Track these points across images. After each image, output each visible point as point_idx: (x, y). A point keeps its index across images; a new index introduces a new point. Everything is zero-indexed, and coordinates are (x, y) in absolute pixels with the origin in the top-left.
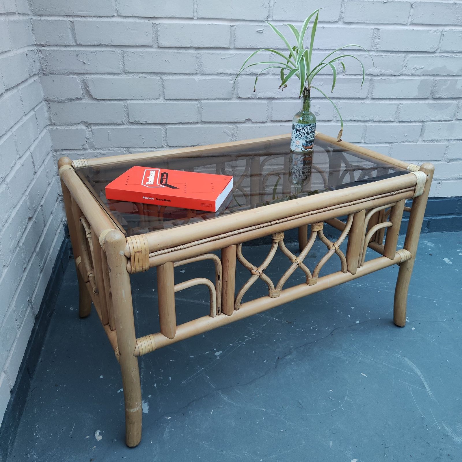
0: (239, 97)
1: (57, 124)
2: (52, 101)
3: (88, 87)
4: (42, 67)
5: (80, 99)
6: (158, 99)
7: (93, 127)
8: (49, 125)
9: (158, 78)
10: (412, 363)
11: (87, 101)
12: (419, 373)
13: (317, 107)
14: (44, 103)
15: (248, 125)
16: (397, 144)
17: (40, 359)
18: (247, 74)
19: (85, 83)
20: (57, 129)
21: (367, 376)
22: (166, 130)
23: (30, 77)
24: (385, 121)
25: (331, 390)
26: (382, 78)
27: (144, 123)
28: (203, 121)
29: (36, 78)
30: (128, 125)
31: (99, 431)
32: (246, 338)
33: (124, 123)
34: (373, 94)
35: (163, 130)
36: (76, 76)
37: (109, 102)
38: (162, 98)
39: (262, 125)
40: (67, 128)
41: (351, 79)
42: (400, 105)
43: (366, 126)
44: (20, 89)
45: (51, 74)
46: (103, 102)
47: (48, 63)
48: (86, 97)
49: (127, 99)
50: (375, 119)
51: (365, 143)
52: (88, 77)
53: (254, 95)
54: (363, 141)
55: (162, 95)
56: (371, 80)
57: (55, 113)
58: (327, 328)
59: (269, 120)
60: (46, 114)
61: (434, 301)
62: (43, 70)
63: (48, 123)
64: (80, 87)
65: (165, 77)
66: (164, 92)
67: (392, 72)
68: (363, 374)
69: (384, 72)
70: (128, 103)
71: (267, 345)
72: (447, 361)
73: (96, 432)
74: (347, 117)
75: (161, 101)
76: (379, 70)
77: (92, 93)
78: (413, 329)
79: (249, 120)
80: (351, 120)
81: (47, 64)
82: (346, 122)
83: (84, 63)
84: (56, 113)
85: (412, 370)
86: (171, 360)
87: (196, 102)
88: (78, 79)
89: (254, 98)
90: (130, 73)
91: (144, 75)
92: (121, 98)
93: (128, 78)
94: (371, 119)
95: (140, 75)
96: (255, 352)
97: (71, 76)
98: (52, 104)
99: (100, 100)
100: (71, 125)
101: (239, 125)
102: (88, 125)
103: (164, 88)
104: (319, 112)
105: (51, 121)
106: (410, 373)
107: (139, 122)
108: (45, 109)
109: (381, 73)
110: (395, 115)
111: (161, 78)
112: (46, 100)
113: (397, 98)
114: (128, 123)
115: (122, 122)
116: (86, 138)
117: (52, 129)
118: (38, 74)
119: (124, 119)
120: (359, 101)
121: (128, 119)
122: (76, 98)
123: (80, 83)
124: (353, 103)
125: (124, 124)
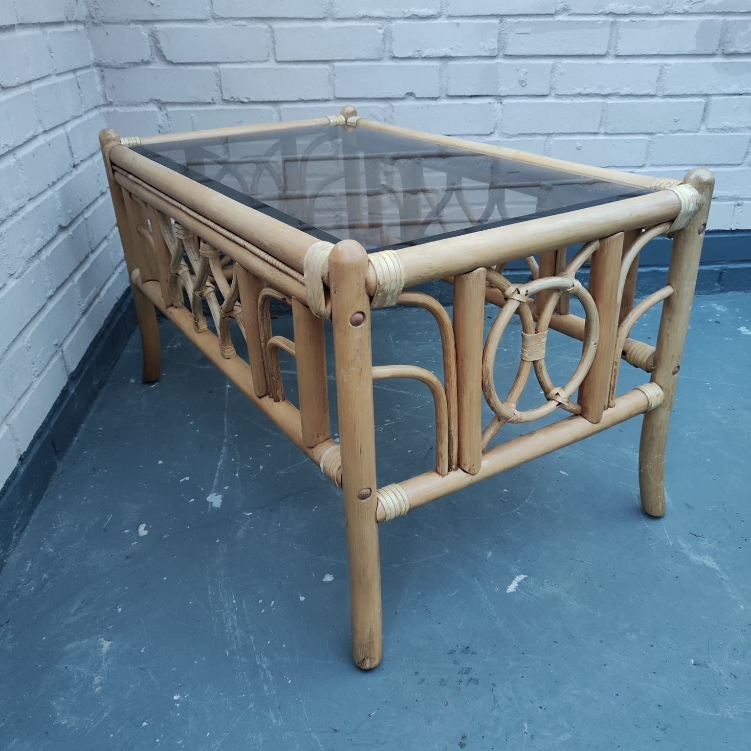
0: (393, 56)
1: (115, 104)
2: (107, 67)
3: (159, 43)
4: (90, 12)
5: (148, 63)
6: (266, 61)
7: (170, 109)
8: (104, 105)
9: (264, 26)
11: (158, 66)
13: (523, 72)
14: (95, 70)
15: (410, 103)
16: (662, 135)
17: (76, 439)
18: (406, 16)
19: (153, 36)
20: (115, 111)
21: (568, 475)
22: (279, 112)
23: (70, 22)
24: (640, 96)
25: (505, 490)
26: (633, 19)
27: (246, 100)
28: (337, 96)
29: (81, 27)
30: (221, 104)
31: (144, 525)
32: (388, 422)
33: (215, 101)
34: (618, 49)
35: (276, 112)
36: (140, 26)
37: (191, 68)
38: (272, 60)
39: (433, 103)
40: (130, 111)
41: (578, 23)
42: (666, 67)
43: (607, 104)
44: (48, 33)
45: (103, 22)
46: (183, 68)
47: (98, 5)
48: (157, 59)
49: (219, 61)
50: (623, 92)
51: (606, 134)
52: (159, 26)
53: (418, 53)
54: (602, 130)
55: (271, 54)
56: (613, 23)
57: (111, 86)
59: (443, 94)
60: (99, 88)
61: (708, 384)
62: (92, 17)
63: (102, 102)
64: (148, 44)
65: (276, 25)
66: (274, 49)
67: (650, 8)
68: (562, 472)
69: (635, 8)
70: (221, 68)
71: (418, 432)
72: (708, 460)
73: (140, 526)
74: (573, 89)
75: (271, 64)
76: (627, 5)
77: (165, 53)
79: (411, 94)
80: (580, 95)
81: (98, 7)
82: (573, 98)
83: (152, 4)
84: (113, 85)
86: (268, 446)
87: (326, 66)
88: (144, 31)
89: (417, 58)
90: (222, 18)
91: (244, 22)
92: (208, 60)
93: (219, 27)
94: (615, 91)
95: (236, 23)
96: (397, 440)
97: (133, 26)
98: (107, 72)
99: (178, 64)
100: (136, 105)
101: (396, 104)
102: (161, 104)
103: (274, 42)
104: (526, 79)
105: (106, 99)
107: (237, 100)
108: (97, 79)
109: (631, 10)
110: (657, 85)
111: (270, 26)
112: (98, 65)
113: (660, 55)
114: (221, 103)
115: (213, 100)
116: (159, 126)
117: (108, 112)
118: (83, 23)
119: (216, 95)
120: (594, 61)
121: (221, 95)
122: (141, 61)
123: (147, 36)
124: (583, 64)
125: (214, 103)
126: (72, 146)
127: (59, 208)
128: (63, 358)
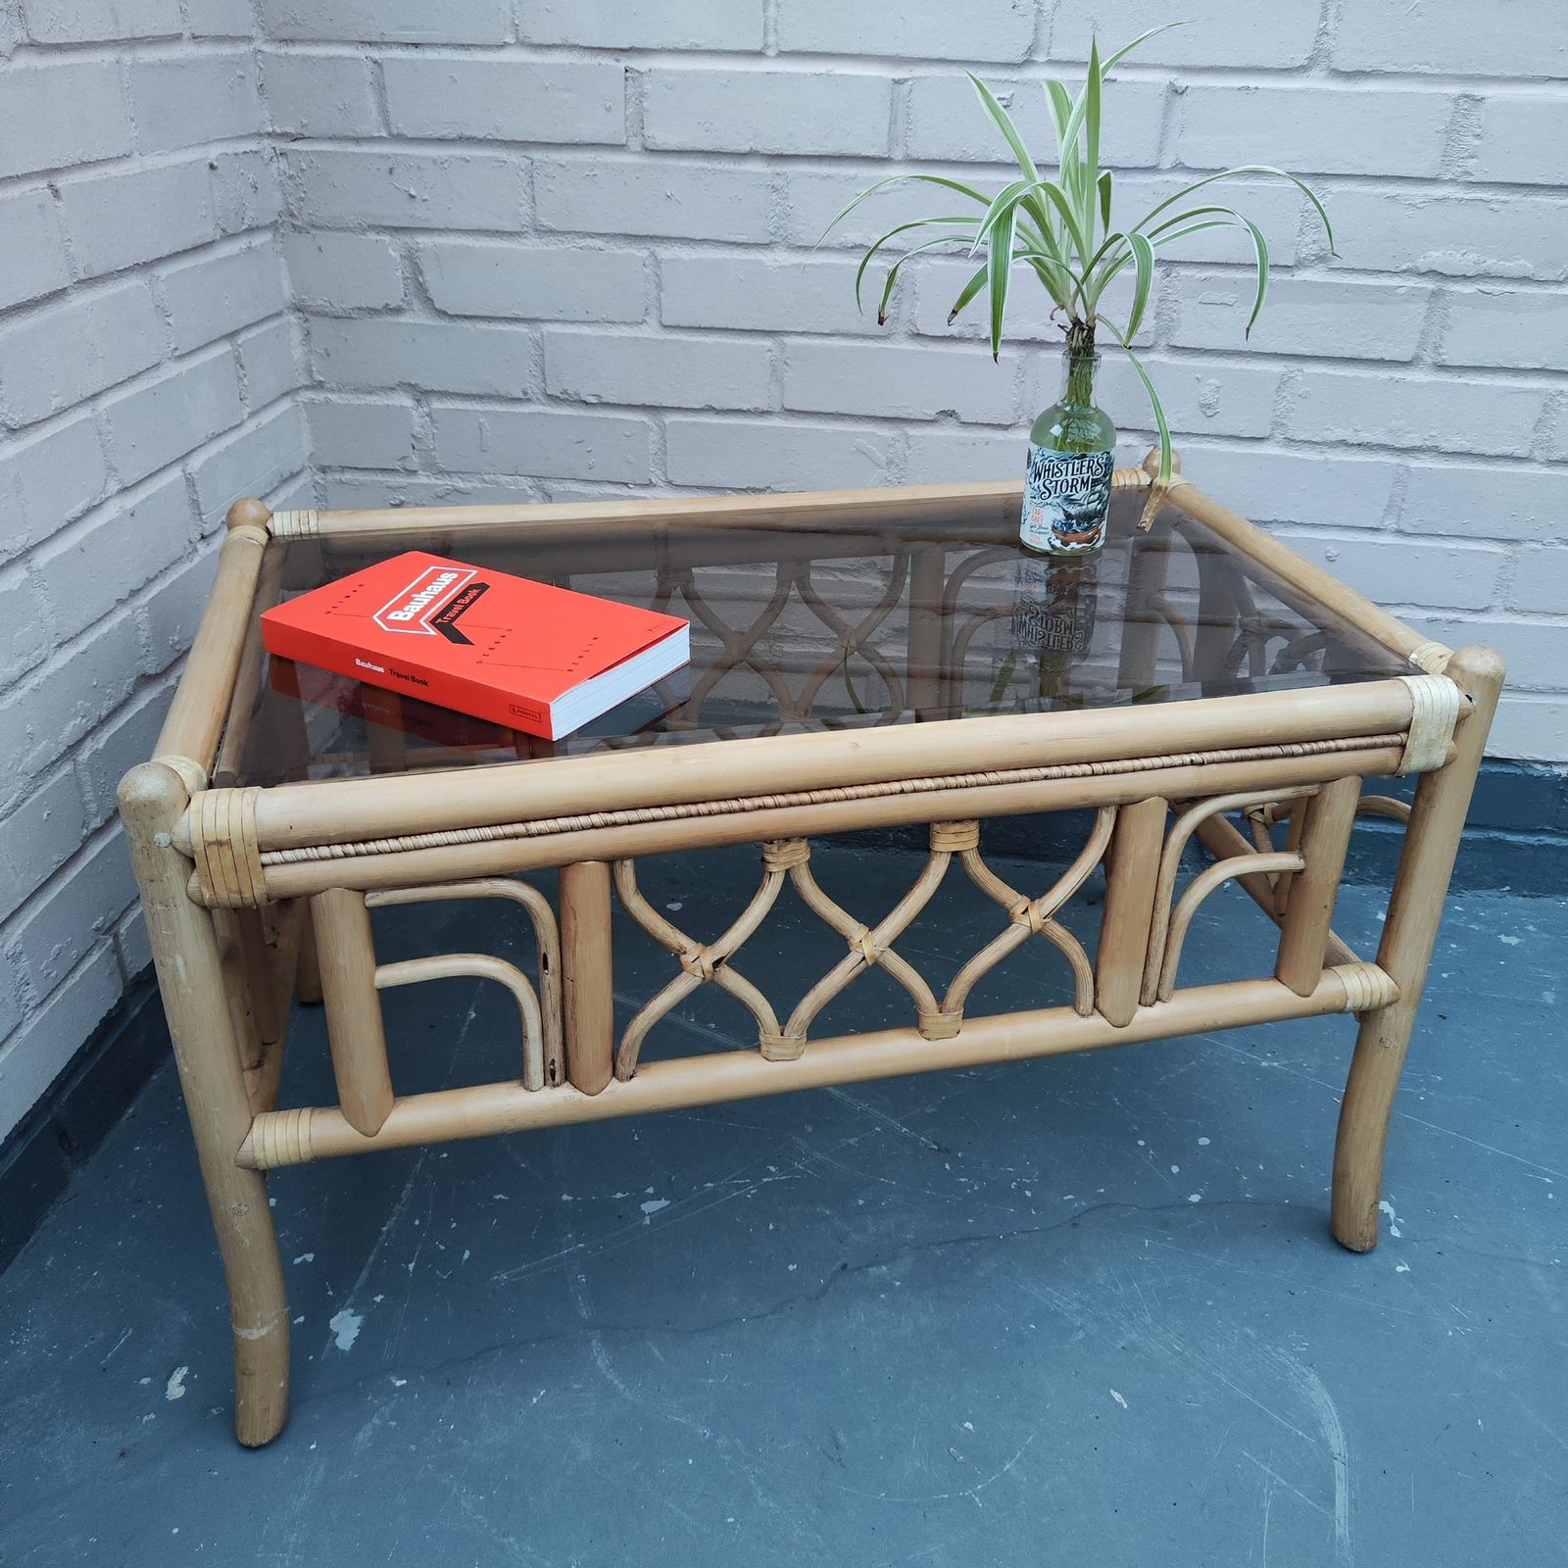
0: (916, 332)
1: (328, 386)
2: (317, 314)
3: (421, 273)
4: (287, 204)
5: (398, 311)
6: (641, 323)
7: (437, 405)
8: (306, 388)
9: (640, 252)
10: (1327, 1396)
11: (416, 317)
12: (1337, 1442)
13: (1209, 385)
14: (292, 318)
15: (947, 431)
16: (1539, 546)
17: (131, 1111)
18: (949, 252)
19: (411, 257)
20: (328, 402)
21: (1125, 1406)
22: (663, 428)
23: (229, 237)
24: (1491, 457)
25: (968, 1425)
26: (1487, 288)
27: (593, 400)
28: (787, 407)
29: (266, 237)
30: (542, 404)
31: (185, 1370)
32: (770, 1174)
33: (529, 396)
34: (1441, 351)
35: (655, 428)
36: (386, 238)
37: (484, 326)
38: (654, 323)
39: (999, 435)
40: (357, 402)
41: (1349, 288)
42: (1559, 398)
43: (1407, 469)
44: (163, 277)
45: (313, 226)
46: (467, 325)
47: (305, 192)
48: (417, 305)
49: (542, 318)
50: (1446, 446)
51: (1400, 532)
52: (423, 240)
53: (971, 329)
54: (1390, 523)
55: (653, 311)
56: (1435, 294)
57: (322, 351)
58: (1070, 1197)
59: (1024, 419)
60: (298, 353)
61: (1548, 1180)
62: (292, 215)
63: (303, 381)
64: (399, 273)
65: (665, 252)
66: (659, 300)
67: (1531, 266)
68: (1117, 1396)
69: (1492, 264)
70: (545, 332)
71: (827, 1212)
72: (1480, 1422)
73: (175, 1373)
74: (1327, 429)
75: (650, 331)
76: (1473, 257)
77: (432, 294)
78: (1400, 1269)
79: (951, 414)
80: (1343, 443)
81: (303, 195)
82: (1325, 449)
83: (413, 197)
84: (326, 350)
85: (1313, 1425)
86: (498, 1197)
87: (767, 342)
88: (393, 247)
89: (970, 339)
90: (552, 232)
91: (598, 243)
92: (521, 314)
93: (546, 248)
94: (1428, 443)
95: (582, 243)
96: (776, 1229)
97: (372, 236)
98: (315, 323)
99: (458, 316)
100: (370, 393)
101: (914, 432)
102: (421, 394)
103: (659, 286)
104: (1217, 403)
105: (311, 377)
106: (1300, 1433)
107: (576, 398)
108: (296, 336)
109: (1481, 269)
110: (1533, 436)
111: (653, 254)
112: (298, 309)
113: (1548, 370)
114: (542, 399)
115: (525, 393)
116: (413, 436)
117: (312, 401)
118: (273, 226)
119: (533, 386)
120: (1384, 374)
121: (543, 385)
122: (384, 307)
123: (399, 259)
124: (1356, 379)
125: (529, 400)
126: (200, 500)
127: (143, 641)
128: (116, 949)
